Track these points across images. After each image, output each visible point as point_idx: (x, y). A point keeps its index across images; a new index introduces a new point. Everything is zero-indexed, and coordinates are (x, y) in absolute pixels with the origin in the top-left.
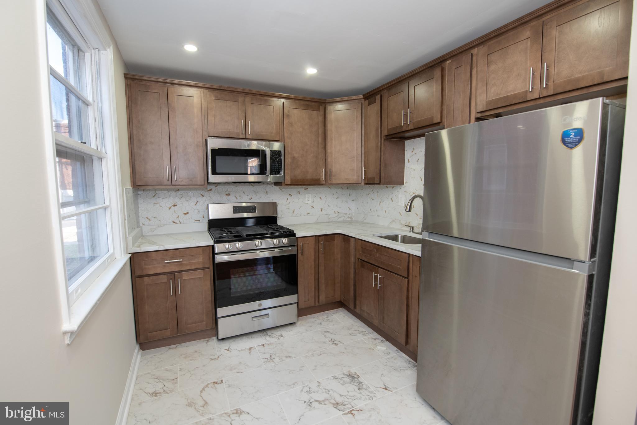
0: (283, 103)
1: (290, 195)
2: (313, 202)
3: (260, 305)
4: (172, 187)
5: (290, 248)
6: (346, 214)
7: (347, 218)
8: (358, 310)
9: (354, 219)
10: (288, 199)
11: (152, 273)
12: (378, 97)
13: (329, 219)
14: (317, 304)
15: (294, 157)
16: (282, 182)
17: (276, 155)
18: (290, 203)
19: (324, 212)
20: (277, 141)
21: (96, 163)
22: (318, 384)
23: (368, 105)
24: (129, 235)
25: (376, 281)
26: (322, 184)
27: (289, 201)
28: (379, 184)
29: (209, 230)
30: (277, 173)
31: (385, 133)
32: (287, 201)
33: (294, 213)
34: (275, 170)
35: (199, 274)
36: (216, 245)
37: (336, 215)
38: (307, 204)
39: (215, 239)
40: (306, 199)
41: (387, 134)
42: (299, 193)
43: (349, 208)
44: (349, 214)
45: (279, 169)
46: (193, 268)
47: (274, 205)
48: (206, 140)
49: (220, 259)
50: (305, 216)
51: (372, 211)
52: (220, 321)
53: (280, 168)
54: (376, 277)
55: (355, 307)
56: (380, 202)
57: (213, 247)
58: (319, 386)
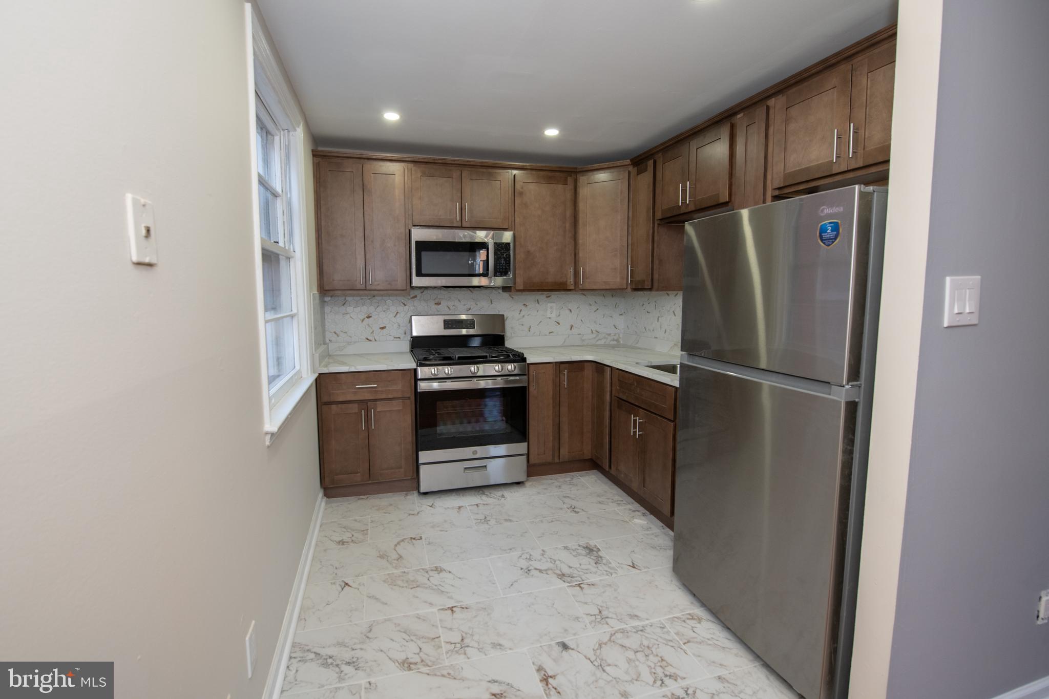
0: (515, 175)
1: (524, 305)
2: (559, 315)
3: (475, 452)
4: (366, 292)
5: (518, 378)
6: (610, 334)
7: (611, 341)
8: (613, 471)
9: (622, 342)
10: (521, 311)
11: (341, 400)
12: (651, 163)
13: (583, 340)
14: (557, 460)
15: (528, 252)
16: (511, 287)
17: (502, 249)
18: (524, 316)
19: (575, 331)
20: (505, 229)
21: (283, 263)
22: (542, 552)
23: (637, 175)
24: (315, 351)
25: (635, 427)
26: (570, 290)
27: (523, 313)
28: (650, 289)
29: (412, 351)
30: (503, 274)
31: (659, 215)
32: (520, 314)
33: (530, 331)
34: (501, 270)
35: (397, 406)
36: (419, 369)
37: (594, 336)
38: (550, 318)
39: (418, 360)
40: (549, 312)
41: (660, 218)
42: (538, 303)
43: (614, 326)
44: (615, 335)
45: (506, 268)
46: (390, 396)
47: (500, 319)
48: (410, 231)
49: (423, 386)
50: (546, 335)
51: (647, 329)
52: (423, 469)
53: (508, 267)
54: (635, 421)
55: (610, 467)
56: (659, 317)
57: (415, 371)
58: (543, 555)
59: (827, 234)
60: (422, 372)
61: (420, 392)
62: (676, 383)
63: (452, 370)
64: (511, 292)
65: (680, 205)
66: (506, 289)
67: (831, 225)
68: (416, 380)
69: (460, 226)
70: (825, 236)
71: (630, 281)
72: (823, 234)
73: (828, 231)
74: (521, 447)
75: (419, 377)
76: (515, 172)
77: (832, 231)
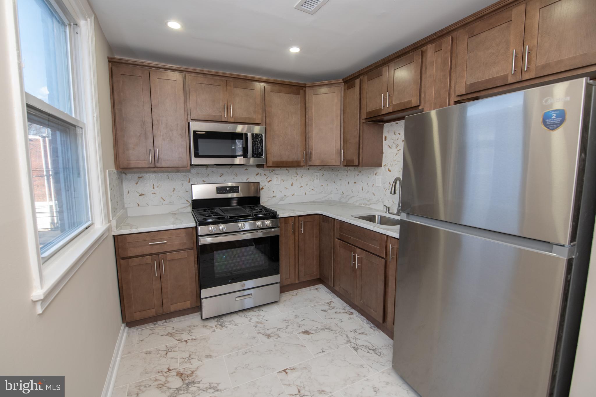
59: (551, 120)
60: (202, 230)
61: (200, 245)
62: (397, 235)
63: (225, 226)
64: (264, 168)
65: (382, 108)
66: (259, 166)
67: (556, 112)
68: (197, 236)
69: (227, 121)
70: (548, 121)
71: (343, 160)
72: (546, 120)
73: (553, 118)
74: (276, 278)
75: (200, 234)
76: (264, 84)
77: (557, 117)
